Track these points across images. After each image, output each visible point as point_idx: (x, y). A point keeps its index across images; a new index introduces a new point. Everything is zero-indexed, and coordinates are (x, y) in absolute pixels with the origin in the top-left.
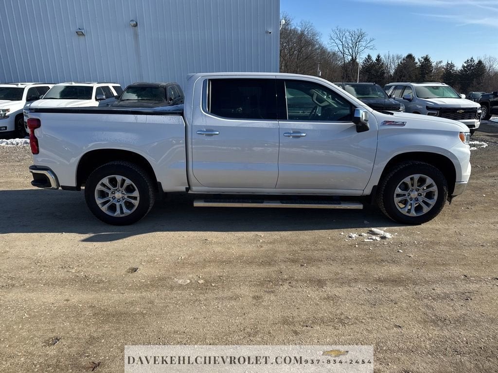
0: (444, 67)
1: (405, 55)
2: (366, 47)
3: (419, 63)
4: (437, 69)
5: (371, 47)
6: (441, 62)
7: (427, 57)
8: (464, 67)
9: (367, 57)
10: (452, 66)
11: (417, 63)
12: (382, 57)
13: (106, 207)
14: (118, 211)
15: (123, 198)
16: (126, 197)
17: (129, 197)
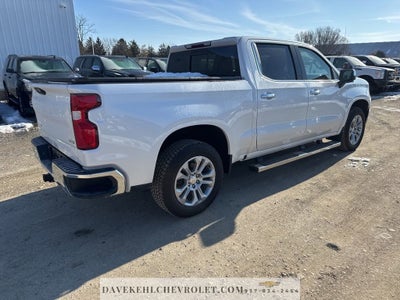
0: (147, 49)
1: (119, 39)
2: (89, 31)
4: (143, 51)
6: (144, 46)
8: (160, 50)
11: (128, 46)
13: (185, 197)
14: (196, 199)
15: (198, 182)
16: (201, 180)
17: (204, 179)
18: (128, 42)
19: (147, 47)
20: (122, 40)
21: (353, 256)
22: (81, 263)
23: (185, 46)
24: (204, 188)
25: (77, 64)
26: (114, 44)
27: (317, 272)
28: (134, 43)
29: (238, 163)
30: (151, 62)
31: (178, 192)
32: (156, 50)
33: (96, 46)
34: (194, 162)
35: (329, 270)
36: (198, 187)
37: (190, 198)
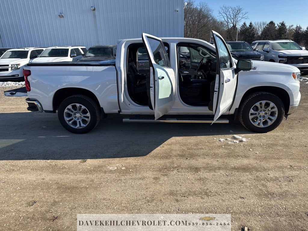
0: (295, 29)
2: (242, 18)
4: (290, 30)
9: (243, 24)
11: (276, 27)
12: (253, 23)
13: (71, 122)
14: (78, 126)
20: (272, 23)
26: (264, 27)
31: (66, 119)
36: (80, 120)
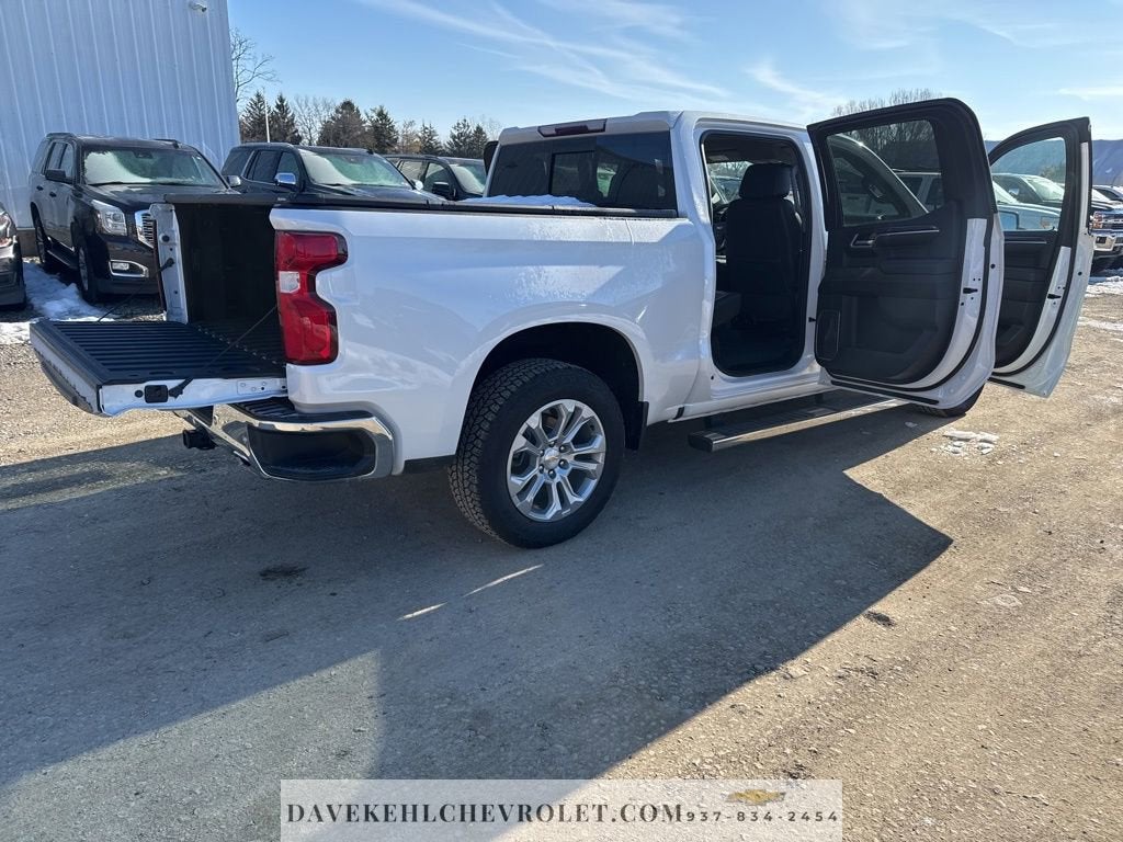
0: (420, 134)
1: (339, 102)
2: (255, 75)
3: (369, 123)
4: (406, 136)
5: (269, 75)
6: (411, 123)
7: (382, 111)
8: (454, 137)
9: (255, 99)
10: (432, 134)
11: (365, 122)
12: (290, 101)
13: (530, 498)
14: (556, 506)
15: (563, 465)
16: (570, 459)
17: (578, 458)
18: (366, 111)
19: (417, 128)
20: (348, 105)
21: (925, 639)
22: (283, 634)
23: (539, 129)
24: (577, 478)
25: (233, 165)
26: (326, 115)
27: (837, 666)
28: (381, 115)
29: (663, 424)
30: (433, 169)
31: (516, 482)
32: (444, 137)
33: (274, 118)
34: (554, 413)
35: (863, 663)
36: (561, 476)
37: (543, 500)
